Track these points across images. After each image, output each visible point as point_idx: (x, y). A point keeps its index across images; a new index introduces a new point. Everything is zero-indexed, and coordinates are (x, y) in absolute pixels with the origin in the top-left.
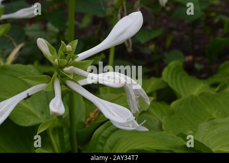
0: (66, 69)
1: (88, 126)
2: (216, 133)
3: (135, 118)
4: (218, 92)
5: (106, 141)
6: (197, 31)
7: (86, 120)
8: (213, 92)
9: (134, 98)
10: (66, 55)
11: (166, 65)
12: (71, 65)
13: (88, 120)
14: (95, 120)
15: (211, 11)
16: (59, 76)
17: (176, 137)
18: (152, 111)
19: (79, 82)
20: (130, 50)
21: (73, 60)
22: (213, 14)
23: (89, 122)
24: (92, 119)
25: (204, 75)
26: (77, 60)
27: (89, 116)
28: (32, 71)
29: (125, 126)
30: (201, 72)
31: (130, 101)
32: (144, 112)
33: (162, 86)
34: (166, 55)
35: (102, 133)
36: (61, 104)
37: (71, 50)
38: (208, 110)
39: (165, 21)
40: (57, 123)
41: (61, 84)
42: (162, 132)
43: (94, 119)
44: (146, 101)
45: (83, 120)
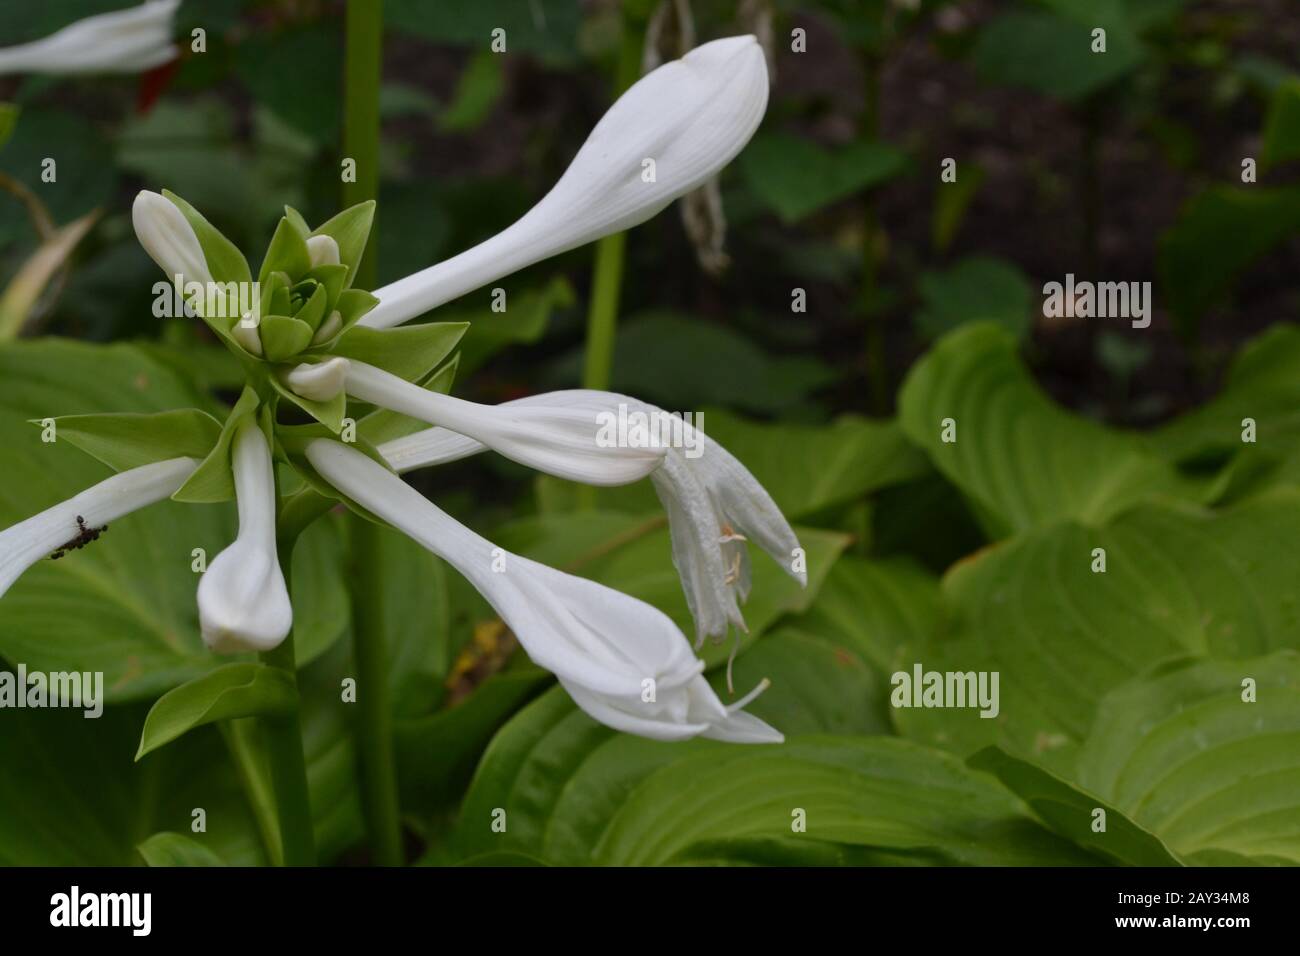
0: (306, 375)
1: (461, 701)
2: (1203, 746)
3: (701, 665)
4: (1220, 504)
5: (557, 793)
6: (1112, 151)
7: (451, 665)
8: (1190, 503)
9: (711, 540)
10: (307, 292)
11: (923, 347)
12: (338, 353)
13: (466, 663)
14: (505, 668)
15: (1199, 36)
16: (268, 414)
17: (964, 770)
18: (840, 614)
19: (383, 450)
20: (714, 259)
21: (345, 320)
22: (1208, 53)
23: (472, 677)
24: (486, 657)
25: (1151, 405)
26: (369, 320)
27: (470, 643)
28: (140, 383)
29: (644, 716)
30: (1138, 385)
31: (692, 560)
32: (786, 620)
33: (896, 472)
34: (930, 286)
35: (531, 743)
36: (267, 583)
37: (338, 263)
38: (1158, 610)
39: (932, 92)
40: (263, 691)
41: (276, 462)
42: (888, 740)
43: (496, 662)
44: (784, 563)
45: (436, 664)
